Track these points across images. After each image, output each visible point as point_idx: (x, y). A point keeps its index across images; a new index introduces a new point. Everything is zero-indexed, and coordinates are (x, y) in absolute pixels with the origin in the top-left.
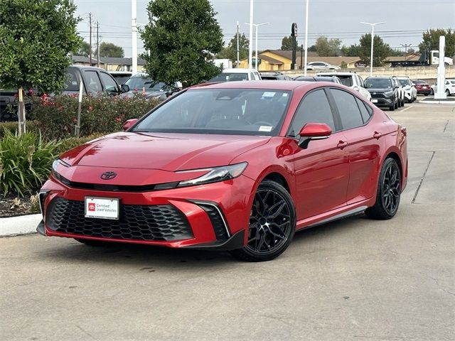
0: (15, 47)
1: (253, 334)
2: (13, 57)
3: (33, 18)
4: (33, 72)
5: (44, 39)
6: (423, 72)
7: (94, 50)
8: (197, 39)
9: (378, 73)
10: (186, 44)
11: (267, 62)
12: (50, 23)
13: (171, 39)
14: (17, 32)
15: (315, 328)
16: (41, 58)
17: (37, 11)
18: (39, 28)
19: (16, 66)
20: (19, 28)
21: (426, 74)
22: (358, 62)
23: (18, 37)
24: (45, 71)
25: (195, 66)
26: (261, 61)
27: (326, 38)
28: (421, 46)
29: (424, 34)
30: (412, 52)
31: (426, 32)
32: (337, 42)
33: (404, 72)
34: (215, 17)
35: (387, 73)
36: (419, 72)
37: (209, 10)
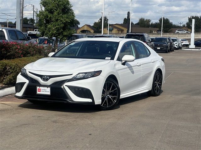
6: (186, 36)
7: (36, 22)
9: (165, 36)
11: (116, 29)
21: (188, 37)
22: (158, 31)
26: (113, 29)
27: (144, 19)
28: (187, 24)
29: (189, 18)
30: (184, 26)
31: (190, 17)
32: (149, 21)
33: (178, 35)
34: (72, 8)
35: (170, 36)
36: (185, 35)
37: (69, 5)
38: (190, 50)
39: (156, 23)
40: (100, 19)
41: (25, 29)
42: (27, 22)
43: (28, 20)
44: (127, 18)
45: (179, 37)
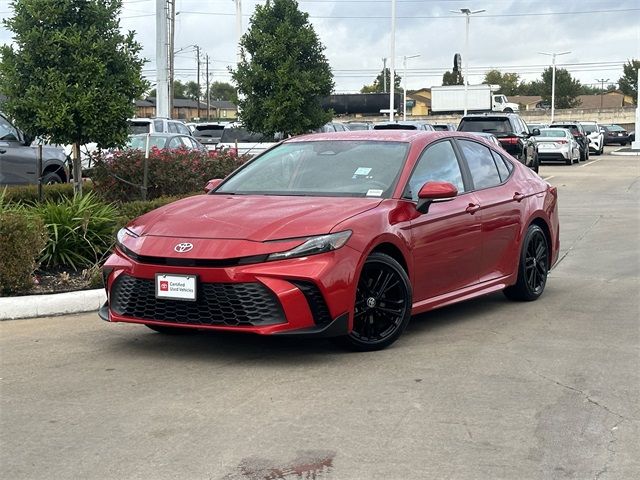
0: (68, 94)
1: (297, 418)
2: (65, 108)
3: (90, 60)
4: (89, 124)
5: (102, 84)
6: (622, 115)
7: (203, 91)
8: (301, 80)
9: (563, 117)
10: (286, 87)
11: (423, 104)
12: (110, 66)
13: (269, 80)
14: (70, 76)
15: (370, 412)
16: (99, 106)
17: (95, 51)
18: (96, 72)
19: (70, 118)
20: (73, 71)
22: (540, 103)
23: (72, 81)
24: (104, 122)
25: (298, 113)
26: (415, 103)
27: (499, 73)
28: (621, 82)
29: (625, 66)
30: (612, 89)
31: (627, 64)
32: (514, 78)
33: (597, 115)
34: (324, 53)
35: (575, 117)
36: (617, 114)
37: (316, 45)
38: (635, 154)
39: (533, 83)
40: (379, 78)
41: (176, 112)
42: (181, 93)
43: (184, 88)
44: (451, 71)
45: (600, 119)
